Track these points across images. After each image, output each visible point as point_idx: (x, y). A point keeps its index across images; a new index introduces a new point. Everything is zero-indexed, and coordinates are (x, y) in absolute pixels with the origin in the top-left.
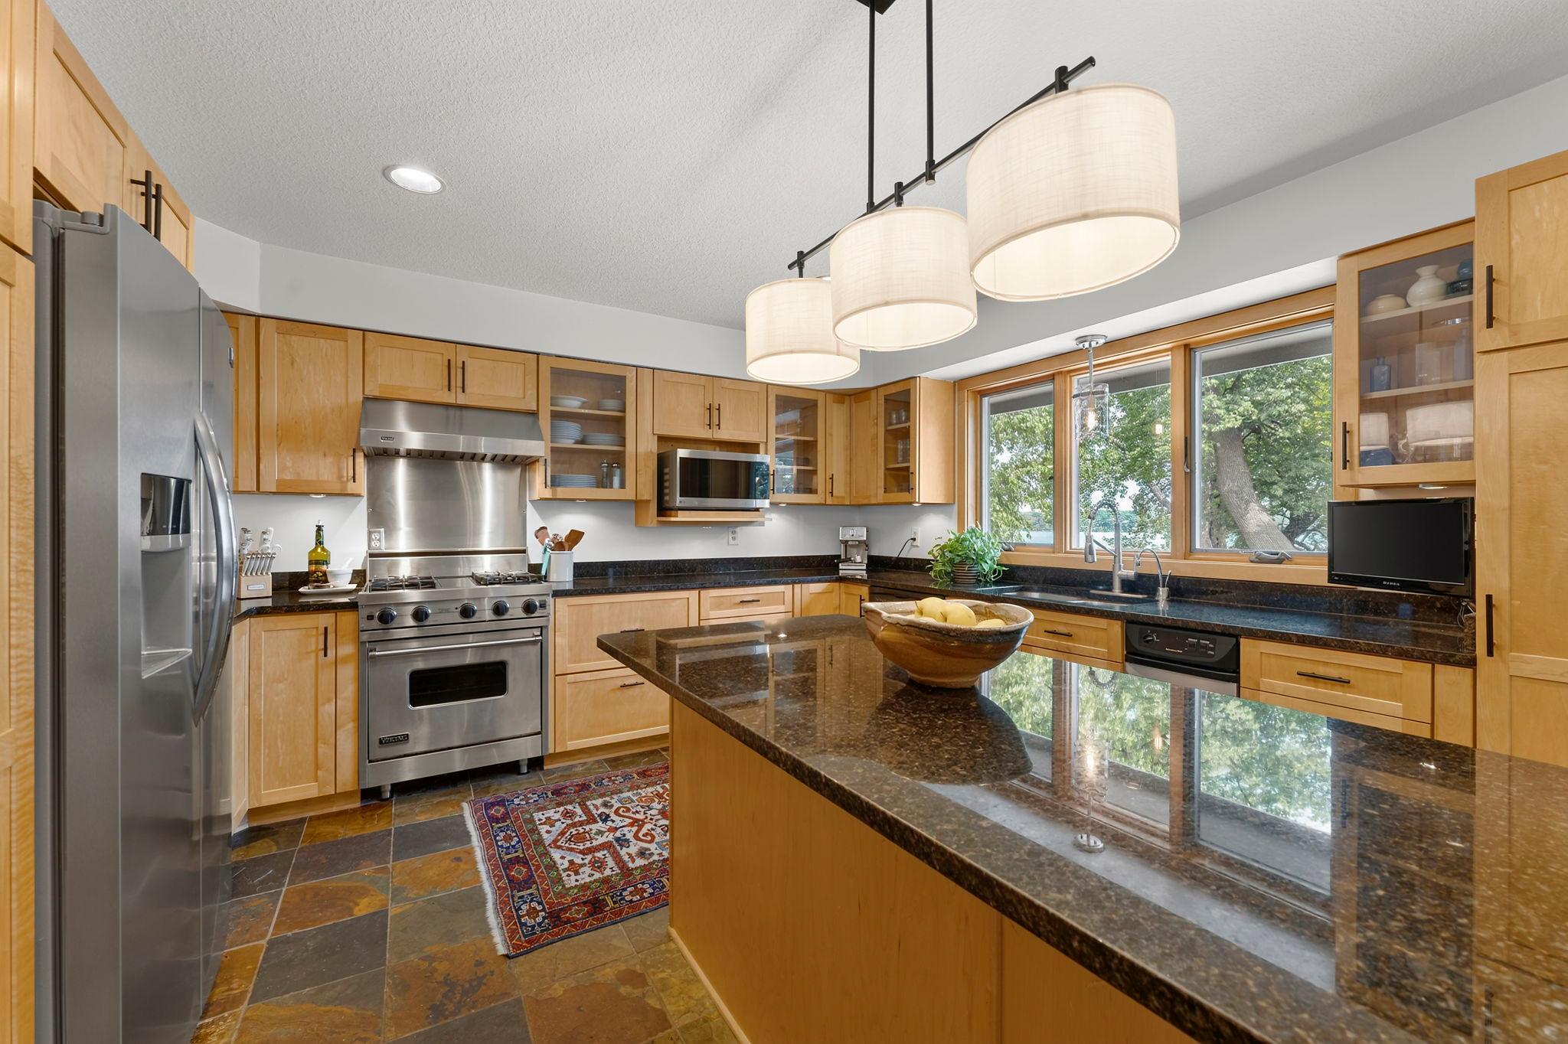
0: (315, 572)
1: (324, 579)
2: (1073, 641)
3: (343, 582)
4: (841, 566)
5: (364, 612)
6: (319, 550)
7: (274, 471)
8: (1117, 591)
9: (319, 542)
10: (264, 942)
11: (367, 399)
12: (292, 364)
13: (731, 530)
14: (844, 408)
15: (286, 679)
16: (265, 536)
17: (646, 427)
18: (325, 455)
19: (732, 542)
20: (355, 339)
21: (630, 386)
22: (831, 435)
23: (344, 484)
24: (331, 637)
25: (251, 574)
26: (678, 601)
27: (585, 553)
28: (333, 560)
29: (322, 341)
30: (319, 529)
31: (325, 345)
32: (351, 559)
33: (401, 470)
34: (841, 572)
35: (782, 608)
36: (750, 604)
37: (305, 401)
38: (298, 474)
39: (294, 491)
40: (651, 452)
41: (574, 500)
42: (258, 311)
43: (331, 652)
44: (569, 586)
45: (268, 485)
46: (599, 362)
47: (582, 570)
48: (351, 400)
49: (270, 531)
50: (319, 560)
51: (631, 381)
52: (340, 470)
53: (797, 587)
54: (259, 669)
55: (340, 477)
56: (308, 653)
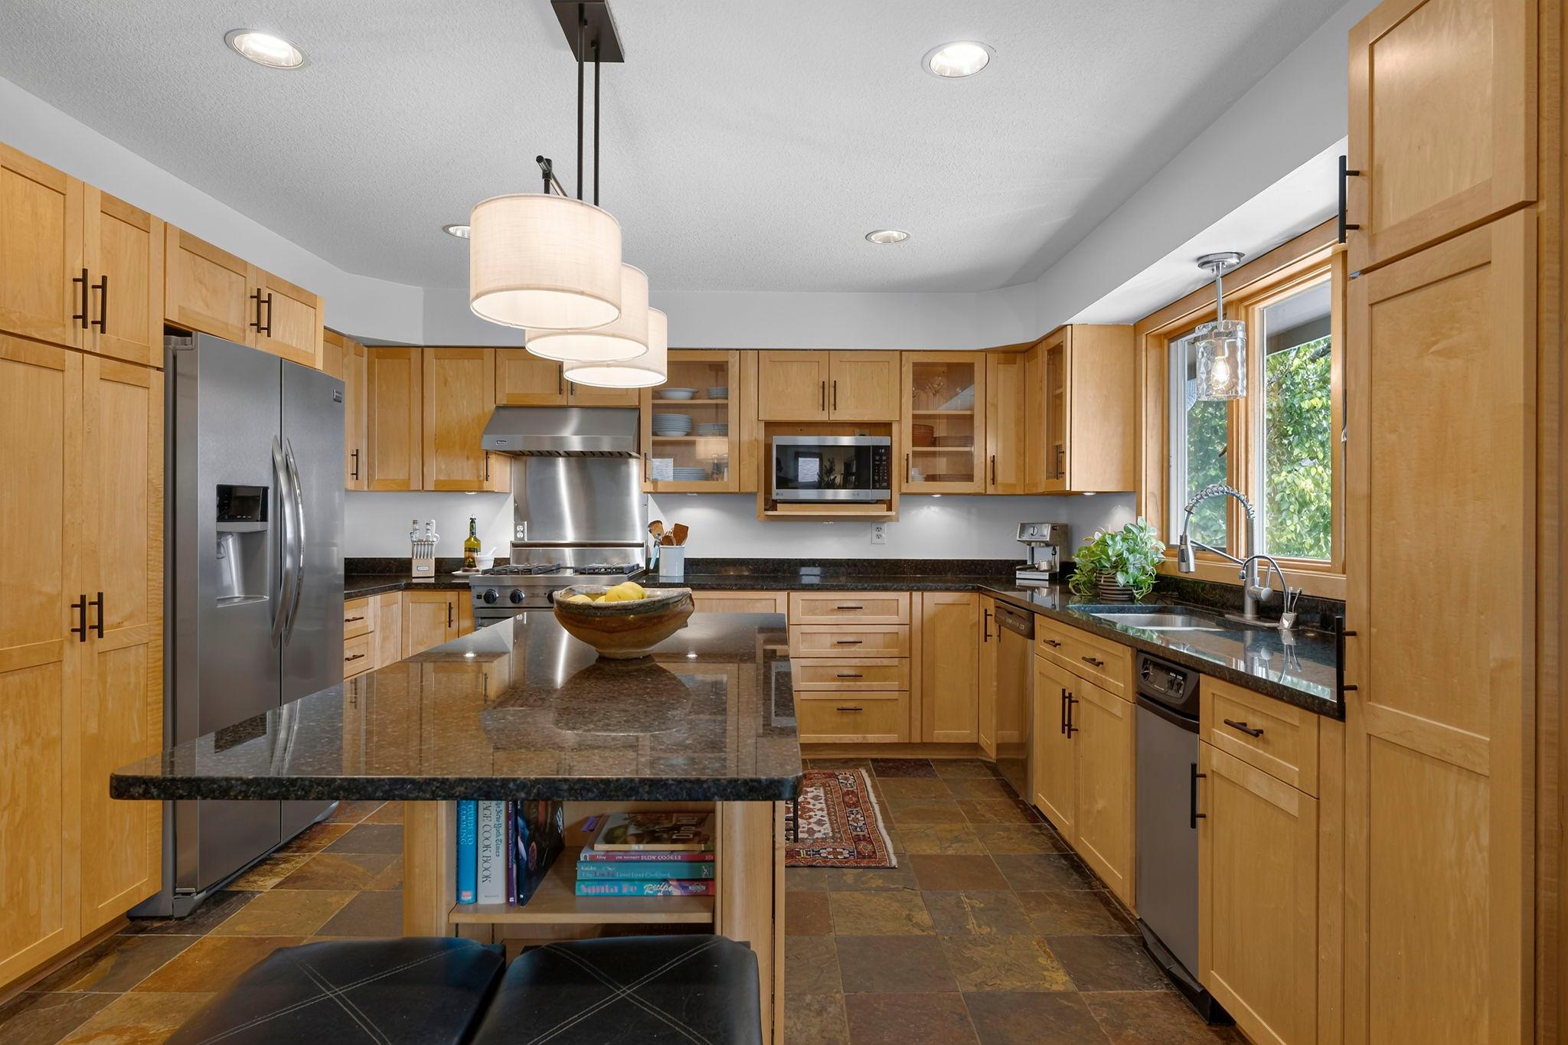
0: (469, 558)
1: (471, 565)
2: (1104, 671)
3: (483, 567)
4: (1019, 574)
5: (475, 592)
6: (472, 539)
7: (433, 472)
8: (1249, 616)
9: (472, 533)
10: (355, 825)
11: (498, 408)
12: (445, 383)
13: (874, 526)
14: (1014, 370)
15: (425, 643)
16: (429, 527)
17: (750, 414)
18: (468, 458)
19: (875, 540)
20: (489, 355)
21: (733, 371)
22: (995, 406)
23: (481, 482)
24: (454, 612)
25: (420, 557)
26: (764, 602)
27: (696, 548)
28: (483, 547)
29: (466, 361)
30: (473, 521)
31: (467, 364)
32: (495, 548)
33: (561, 468)
34: (1018, 582)
35: (894, 619)
36: (853, 611)
37: (454, 413)
38: (449, 475)
39: (452, 489)
40: (757, 441)
41: (686, 493)
42: (422, 343)
43: (454, 625)
44: (682, 581)
45: (429, 486)
46: (702, 350)
47: (691, 565)
48: (486, 410)
49: (432, 523)
50: (472, 548)
51: (733, 366)
52: (478, 470)
53: (917, 596)
54: (408, 633)
55: (479, 475)
56: (440, 623)
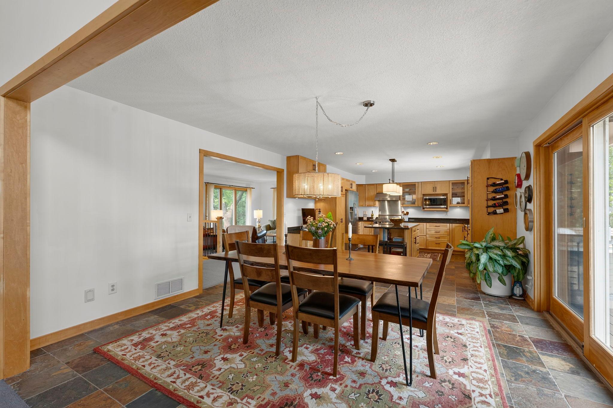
1: (373, 218)
3: (374, 218)
5: (374, 222)
7: (367, 204)
9: (372, 213)
11: (377, 193)
12: (369, 190)
17: (420, 192)
18: (372, 201)
19: (446, 215)
20: (375, 185)
21: (417, 186)
26: (422, 225)
27: (410, 216)
28: (374, 215)
30: (373, 211)
31: (372, 187)
32: (376, 215)
33: (386, 202)
35: (446, 228)
36: (438, 227)
37: (370, 194)
38: (369, 204)
39: (369, 206)
40: (421, 197)
41: (409, 207)
44: (408, 221)
45: (366, 206)
47: (409, 219)
48: (375, 194)
49: (366, 211)
50: (372, 215)
53: (451, 224)
55: (374, 204)
